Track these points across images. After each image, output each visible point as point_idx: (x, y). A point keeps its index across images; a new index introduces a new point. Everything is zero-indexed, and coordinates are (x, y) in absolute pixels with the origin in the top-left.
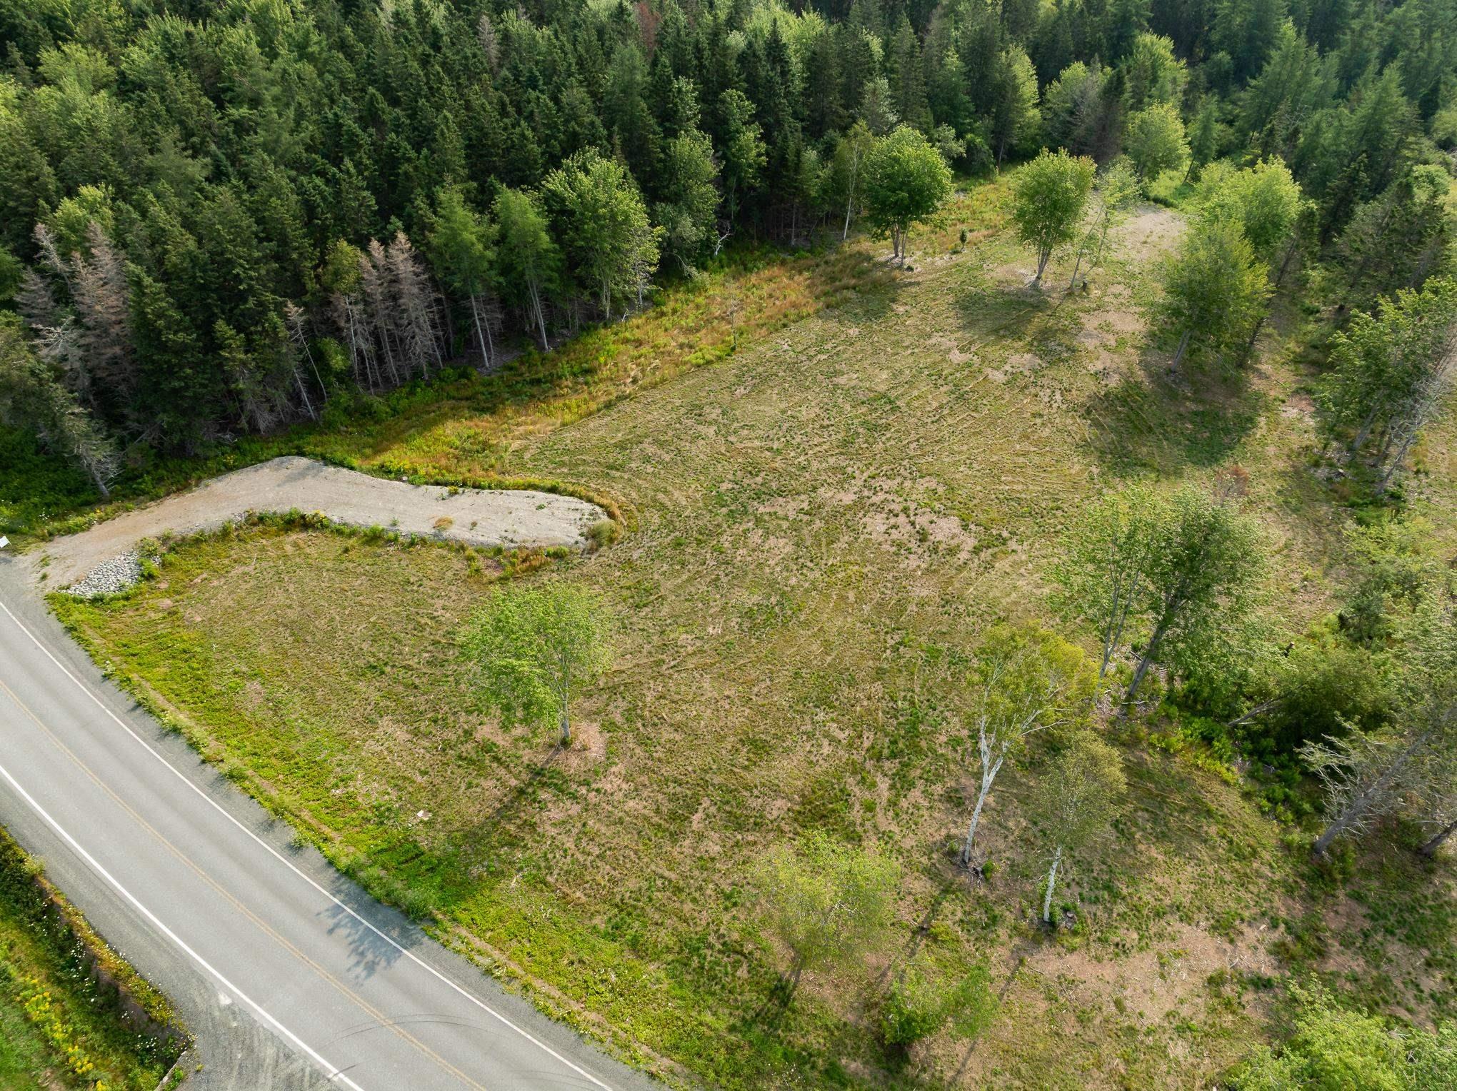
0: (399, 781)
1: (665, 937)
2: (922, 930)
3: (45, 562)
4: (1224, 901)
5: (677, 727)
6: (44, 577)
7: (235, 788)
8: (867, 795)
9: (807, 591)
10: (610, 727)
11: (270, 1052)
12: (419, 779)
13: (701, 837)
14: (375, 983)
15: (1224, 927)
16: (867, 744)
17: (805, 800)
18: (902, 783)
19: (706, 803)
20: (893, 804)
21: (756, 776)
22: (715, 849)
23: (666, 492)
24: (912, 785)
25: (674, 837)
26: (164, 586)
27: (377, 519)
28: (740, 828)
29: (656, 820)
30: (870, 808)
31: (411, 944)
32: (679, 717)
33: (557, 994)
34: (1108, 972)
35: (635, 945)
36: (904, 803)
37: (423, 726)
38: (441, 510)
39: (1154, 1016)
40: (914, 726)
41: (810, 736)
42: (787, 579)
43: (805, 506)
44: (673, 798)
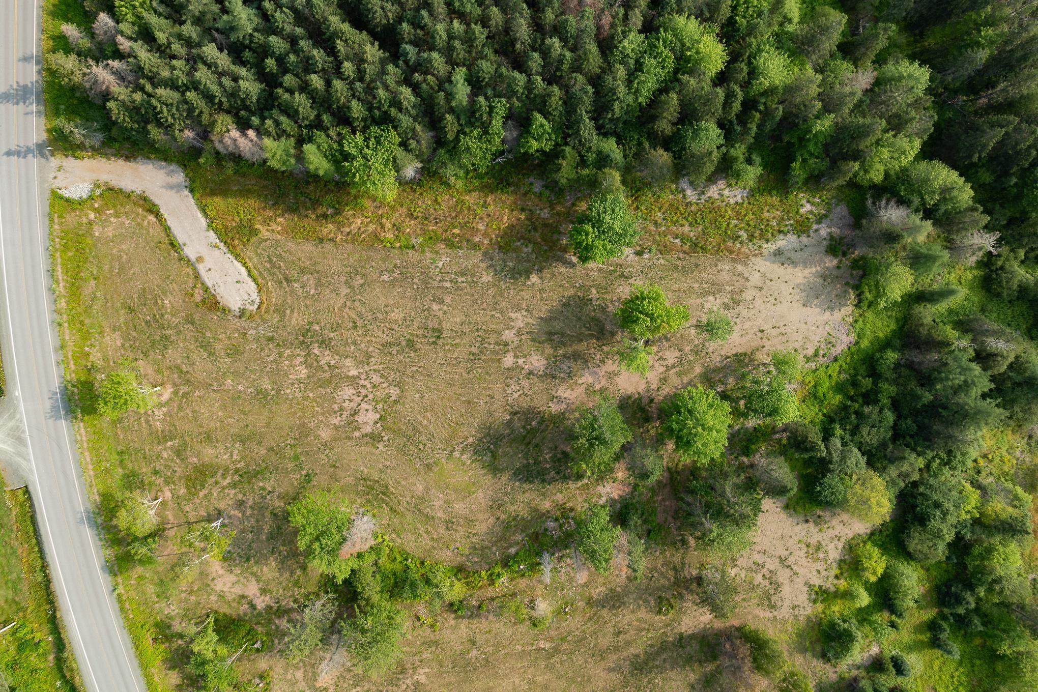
0: (105, 359)
1: (130, 466)
2: (189, 523)
3: (60, 169)
4: (273, 587)
5: (194, 412)
6: (55, 178)
7: (58, 328)
8: (220, 480)
9: (287, 399)
10: (175, 393)
11: (18, 416)
12: (111, 363)
13: (165, 449)
14: (51, 421)
15: (264, 591)
16: (238, 466)
17: (203, 465)
18: (234, 485)
19: (177, 441)
20: (224, 488)
21: (198, 447)
22: (165, 455)
23: (292, 311)
24: (235, 488)
25: (159, 443)
26: (96, 205)
27: (180, 236)
28: (178, 456)
29: (160, 434)
30: (216, 483)
31: (66, 419)
32: (197, 408)
33: (88, 460)
34: (221, 572)
35: (121, 461)
36: (226, 491)
37: (127, 345)
38: (205, 251)
39: (218, 588)
40: (259, 473)
41: (227, 448)
42: (287, 388)
43: (332, 363)
44: (170, 432)
